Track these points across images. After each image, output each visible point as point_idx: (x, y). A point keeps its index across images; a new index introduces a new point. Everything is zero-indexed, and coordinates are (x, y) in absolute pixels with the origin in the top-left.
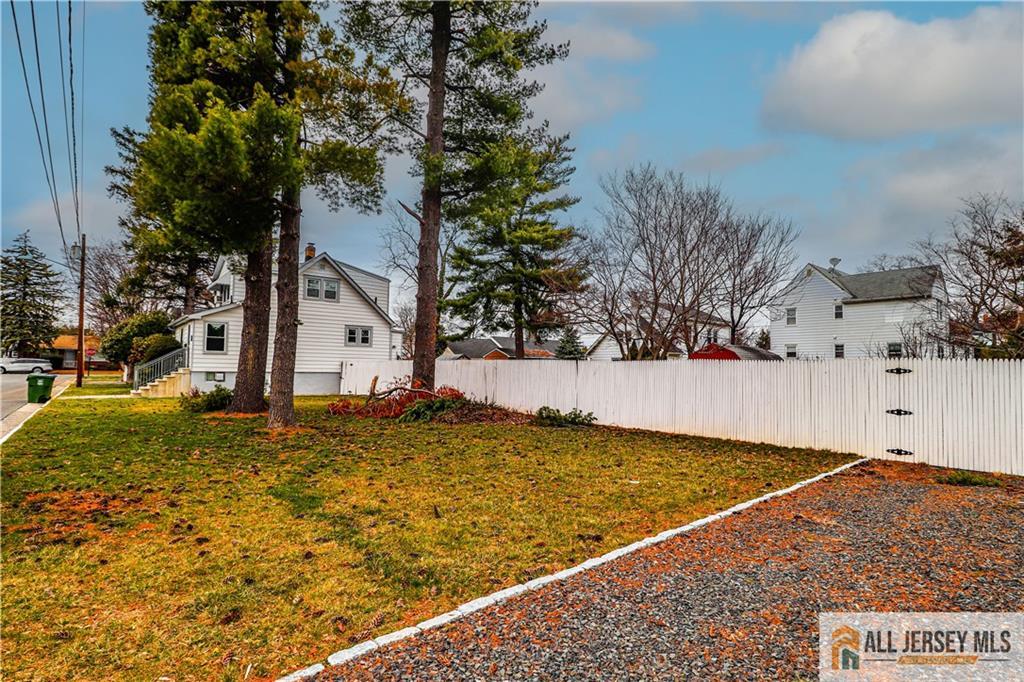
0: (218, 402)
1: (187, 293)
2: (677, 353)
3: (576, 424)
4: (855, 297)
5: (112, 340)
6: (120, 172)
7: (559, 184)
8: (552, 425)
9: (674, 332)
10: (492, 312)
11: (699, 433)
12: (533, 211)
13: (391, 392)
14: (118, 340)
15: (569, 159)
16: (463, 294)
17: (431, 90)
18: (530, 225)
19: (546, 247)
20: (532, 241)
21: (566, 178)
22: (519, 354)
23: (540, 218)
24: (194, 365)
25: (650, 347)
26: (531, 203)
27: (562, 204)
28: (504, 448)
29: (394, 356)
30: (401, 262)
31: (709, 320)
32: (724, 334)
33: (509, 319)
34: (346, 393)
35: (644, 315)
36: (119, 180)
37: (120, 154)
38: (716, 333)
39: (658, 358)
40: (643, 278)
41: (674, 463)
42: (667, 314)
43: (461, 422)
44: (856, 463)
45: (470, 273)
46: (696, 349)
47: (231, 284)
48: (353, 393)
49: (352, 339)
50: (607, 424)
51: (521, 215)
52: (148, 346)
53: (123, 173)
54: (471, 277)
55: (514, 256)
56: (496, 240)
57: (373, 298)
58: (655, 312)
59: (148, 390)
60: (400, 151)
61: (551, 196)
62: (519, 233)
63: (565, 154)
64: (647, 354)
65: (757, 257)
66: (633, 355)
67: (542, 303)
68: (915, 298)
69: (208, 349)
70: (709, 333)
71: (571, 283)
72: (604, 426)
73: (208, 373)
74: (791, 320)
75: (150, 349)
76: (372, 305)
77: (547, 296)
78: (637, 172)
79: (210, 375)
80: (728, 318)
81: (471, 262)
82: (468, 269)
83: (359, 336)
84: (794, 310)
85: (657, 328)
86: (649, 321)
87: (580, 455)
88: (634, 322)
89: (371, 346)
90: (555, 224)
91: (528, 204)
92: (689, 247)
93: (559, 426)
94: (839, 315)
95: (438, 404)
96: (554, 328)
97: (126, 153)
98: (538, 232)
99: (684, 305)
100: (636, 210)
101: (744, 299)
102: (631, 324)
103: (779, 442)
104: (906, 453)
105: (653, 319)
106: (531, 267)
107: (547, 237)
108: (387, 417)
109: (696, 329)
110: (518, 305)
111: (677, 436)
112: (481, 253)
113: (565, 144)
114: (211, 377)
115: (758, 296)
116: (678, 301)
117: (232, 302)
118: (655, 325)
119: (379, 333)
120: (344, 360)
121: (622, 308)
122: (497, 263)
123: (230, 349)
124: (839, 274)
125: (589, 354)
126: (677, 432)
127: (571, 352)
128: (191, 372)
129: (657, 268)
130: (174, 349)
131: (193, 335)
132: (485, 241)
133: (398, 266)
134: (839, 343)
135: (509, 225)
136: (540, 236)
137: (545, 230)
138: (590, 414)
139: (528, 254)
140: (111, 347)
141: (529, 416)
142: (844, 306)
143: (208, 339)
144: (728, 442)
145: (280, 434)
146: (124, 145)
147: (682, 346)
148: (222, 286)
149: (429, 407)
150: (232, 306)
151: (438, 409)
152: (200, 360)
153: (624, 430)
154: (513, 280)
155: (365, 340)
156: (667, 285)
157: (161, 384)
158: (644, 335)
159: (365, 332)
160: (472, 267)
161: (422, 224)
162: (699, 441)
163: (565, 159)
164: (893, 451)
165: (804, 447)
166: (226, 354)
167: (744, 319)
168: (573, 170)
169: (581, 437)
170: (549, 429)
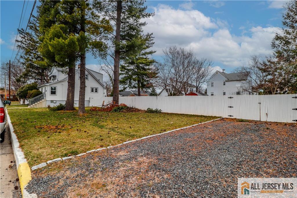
0: (60, 108)
1: (42, 78)
2: (182, 94)
3: (157, 112)
4: (228, 80)
5: (20, 92)
6: (20, 42)
7: (150, 47)
8: (151, 112)
9: (181, 89)
10: (131, 83)
11: (187, 113)
12: (142, 55)
13: (108, 105)
14: (22, 92)
15: (153, 40)
16: (123, 78)
17: (117, 23)
18: (142, 59)
19: (147, 65)
20: (143, 63)
21: (152, 45)
22: (139, 95)
23: (144, 57)
24: (47, 98)
25: (176, 93)
26: (142, 53)
27: (151, 53)
28: (140, 117)
29: (104, 96)
30: (104, 68)
31: (191, 86)
32: (195, 89)
33: (136, 85)
34: (91, 106)
35: (174, 84)
36: (20, 44)
37: (20, 36)
38: (193, 89)
39: (177, 95)
40: (174, 75)
41: (181, 119)
42: (180, 84)
43: (127, 112)
44: (221, 118)
45: (125, 72)
46: (187, 93)
47: (57, 75)
48: (94, 106)
49: (92, 91)
50: (164, 112)
51: (139, 56)
52: (33, 93)
53: (21, 42)
54: (125, 73)
55: (137, 67)
56: (132, 63)
57: (98, 79)
58: (176, 84)
59: (34, 106)
60: (108, 39)
61: (148, 50)
62: (139, 61)
63: (152, 39)
64: (174, 95)
65: (203, 69)
66: (171, 95)
67: (145, 81)
68: (240, 80)
69: (51, 94)
70: (191, 89)
71: (153, 75)
72: (164, 113)
73: (51, 101)
74: (212, 86)
75: (33, 94)
76: (98, 81)
77: (146, 79)
78: (172, 48)
79: (52, 101)
80: (196, 85)
81: (125, 69)
82: (124, 71)
83: (94, 90)
84: (213, 83)
85: (177, 88)
86: (175, 86)
87: (159, 118)
88: (171, 86)
89: (98, 93)
90: (148, 59)
91: (141, 53)
92: (185, 67)
93: (153, 113)
94: (224, 84)
95: (121, 108)
96: (149, 88)
97: (22, 36)
98: (144, 61)
99: (184, 82)
100: (172, 57)
101: (200, 80)
102: (171, 87)
103: (205, 115)
104: (232, 116)
105: (176, 85)
106: (142, 70)
107: (147, 62)
108: (107, 111)
109: (187, 88)
110: (139, 81)
111: (182, 114)
112: (128, 66)
113: (152, 36)
114: (52, 102)
115: (203, 79)
116: (182, 80)
117: (58, 81)
118: (176, 87)
119: (100, 89)
120: (90, 97)
121: (168, 82)
122: (132, 69)
123: (57, 94)
124: (225, 73)
125: (159, 95)
126: (182, 113)
127: (154, 94)
128: (46, 101)
129: (177, 73)
130: (40, 94)
131: (46, 90)
132: (130, 63)
133: (103, 70)
134: (224, 92)
135: (136, 59)
136: (145, 62)
137: (146, 60)
138: (160, 110)
139: (141, 67)
140: (20, 93)
141: (144, 111)
142: (226, 82)
143: (51, 91)
144: (193, 115)
145: (83, 115)
146: (21, 33)
147: (183, 93)
148: (53, 76)
149: (118, 109)
150: (58, 82)
151: (121, 109)
152: (49, 97)
153: (169, 113)
154: (137, 75)
155: (96, 91)
156: (180, 76)
157: (38, 104)
158: (174, 90)
159: (96, 89)
160: (126, 70)
161: (115, 60)
162: (187, 115)
163: (151, 40)
164: (229, 116)
165: (210, 116)
166: (56, 95)
167: (200, 85)
168: (154, 43)
169: (158, 115)
170: (150, 113)
